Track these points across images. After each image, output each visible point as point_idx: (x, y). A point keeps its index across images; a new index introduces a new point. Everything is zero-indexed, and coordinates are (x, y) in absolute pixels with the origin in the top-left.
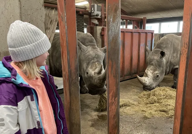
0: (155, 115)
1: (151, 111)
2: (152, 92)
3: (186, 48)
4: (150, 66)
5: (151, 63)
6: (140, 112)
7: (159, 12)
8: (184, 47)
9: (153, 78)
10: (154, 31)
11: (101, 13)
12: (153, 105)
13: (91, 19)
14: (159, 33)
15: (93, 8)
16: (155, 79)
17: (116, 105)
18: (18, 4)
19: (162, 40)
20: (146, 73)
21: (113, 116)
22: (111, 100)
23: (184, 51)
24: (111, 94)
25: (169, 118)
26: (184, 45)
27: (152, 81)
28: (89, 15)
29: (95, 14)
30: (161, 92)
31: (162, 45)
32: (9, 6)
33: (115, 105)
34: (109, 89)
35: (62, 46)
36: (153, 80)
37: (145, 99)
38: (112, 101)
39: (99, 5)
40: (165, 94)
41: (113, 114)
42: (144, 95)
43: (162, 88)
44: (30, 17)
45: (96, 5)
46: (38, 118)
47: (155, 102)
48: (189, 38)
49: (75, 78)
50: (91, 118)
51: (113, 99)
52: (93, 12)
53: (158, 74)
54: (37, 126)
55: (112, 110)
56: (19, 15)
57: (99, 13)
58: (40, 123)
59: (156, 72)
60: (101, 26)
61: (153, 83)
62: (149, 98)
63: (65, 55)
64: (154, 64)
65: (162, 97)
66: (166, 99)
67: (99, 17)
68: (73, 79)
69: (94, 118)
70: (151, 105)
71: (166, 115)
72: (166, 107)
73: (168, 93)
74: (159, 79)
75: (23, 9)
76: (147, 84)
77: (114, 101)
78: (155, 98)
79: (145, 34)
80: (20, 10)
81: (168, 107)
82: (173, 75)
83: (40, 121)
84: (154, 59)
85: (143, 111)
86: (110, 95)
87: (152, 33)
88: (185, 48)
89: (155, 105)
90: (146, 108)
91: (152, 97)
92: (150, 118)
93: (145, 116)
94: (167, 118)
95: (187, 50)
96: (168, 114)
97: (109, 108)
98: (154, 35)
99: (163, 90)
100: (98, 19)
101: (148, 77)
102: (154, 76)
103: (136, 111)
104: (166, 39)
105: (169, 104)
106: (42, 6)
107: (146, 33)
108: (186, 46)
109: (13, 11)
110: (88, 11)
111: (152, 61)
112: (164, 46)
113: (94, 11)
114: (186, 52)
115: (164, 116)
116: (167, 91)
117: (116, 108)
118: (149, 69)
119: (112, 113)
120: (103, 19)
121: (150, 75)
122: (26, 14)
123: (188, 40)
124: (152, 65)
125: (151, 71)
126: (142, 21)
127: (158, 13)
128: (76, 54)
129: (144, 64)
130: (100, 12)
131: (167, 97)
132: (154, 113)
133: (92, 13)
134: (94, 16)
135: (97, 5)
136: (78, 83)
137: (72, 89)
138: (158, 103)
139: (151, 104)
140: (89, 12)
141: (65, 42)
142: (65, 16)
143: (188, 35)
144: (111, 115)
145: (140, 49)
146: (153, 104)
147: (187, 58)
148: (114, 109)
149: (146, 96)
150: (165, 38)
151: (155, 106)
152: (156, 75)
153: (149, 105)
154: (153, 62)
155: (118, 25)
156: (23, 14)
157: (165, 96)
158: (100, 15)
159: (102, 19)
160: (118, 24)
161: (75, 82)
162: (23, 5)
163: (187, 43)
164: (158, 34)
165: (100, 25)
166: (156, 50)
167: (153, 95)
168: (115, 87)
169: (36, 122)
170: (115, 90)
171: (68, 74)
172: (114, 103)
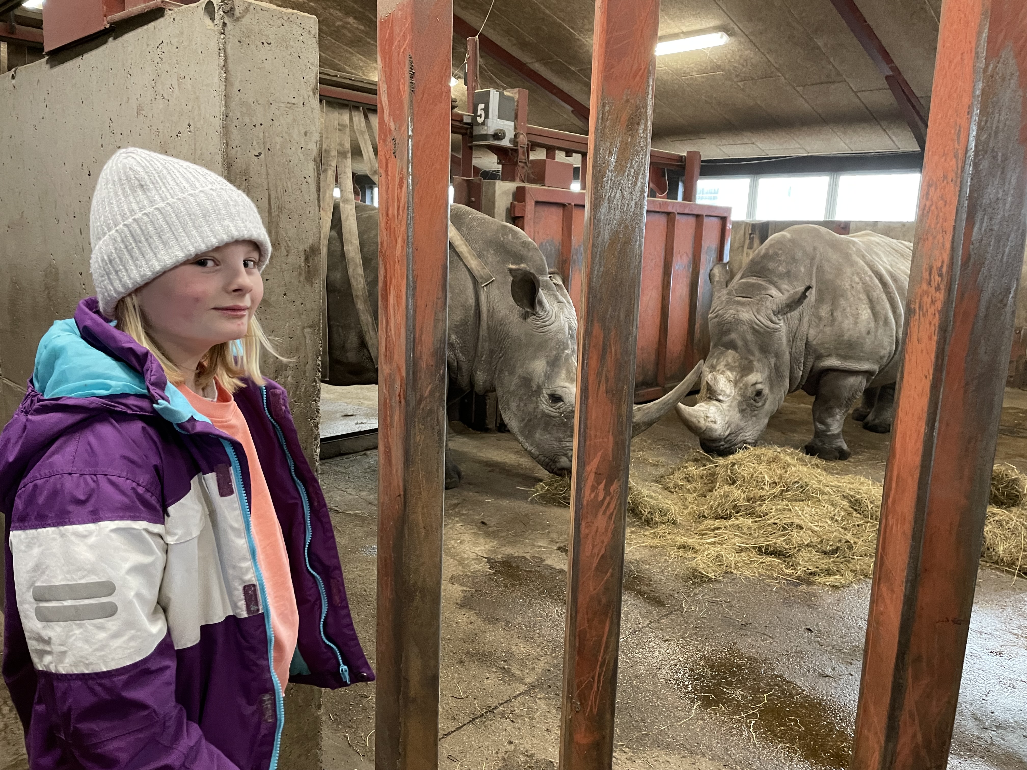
0: (737, 568)
1: (718, 548)
2: (723, 466)
3: (938, 289)
4: (722, 353)
5: (726, 339)
6: (674, 552)
7: (750, 134)
8: (929, 283)
9: (740, 404)
10: (729, 210)
11: (515, 128)
12: (730, 522)
13: (471, 148)
14: (749, 220)
15: (482, 106)
16: (749, 405)
17: (611, 515)
18: (216, 80)
19: (771, 246)
20: (711, 383)
21: (596, 561)
22: (592, 491)
23: (927, 300)
24: (592, 467)
25: (799, 584)
26: (926, 275)
27: (736, 416)
28: (463, 135)
29: (491, 132)
30: (762, 468)
31: (771, 265)
32: (176, 87)
33: (608, 513)
34: (588, 443)
35: (384, 257)
36: (742, 411)
37: (690, 498)
38: (597, 495)
39: (506, 93)
40: (781, 477)
41: (596, 550)
42: (687, 479)
43: (769, 452)
44: (261, 135)
45: (494, 96)
46: (248, 569)
47: (737, 509)
48: (953, 249)
49: (432, 393)
50: (459, 571)
51: (602, 486)
52: (480, 120)
53: (759, 386)
54: (244, 607)
55: (593, 533)
56: (217, 123)
57: (508, 127)
58: (259, 593)
59: (753, 378)
60: (513, 180)
61: (742, 424)
62: (711, 491)
63: (398, 297)
64: (740, 343)
65: (767, 490)
66: (785, 502)
67: (506, 143)
68: (422, 396)
69: (474, 572)
70: (717, 523)
71: (787, 571)
72: (784, 535)
73: (790, 475)
74: (764, 405)
75: (237, 99)
76: (719, 432)
77: (604, 498)
78: (736, 493)
79: (692, 220)
80: (226, 106)
81: (795, 534)
82: (813, 399)
83: (257, 583)
84: (738, 321)
85: (684, 547)
86: (588, 469)
87: (724, 220)
88: (933, 290)
89: (737, 522)
90: (700, 535)
91: (722, 489)
92: (716, 581)
93: (695, 570)
94: (790, 583)
95: (941, 296)
96: (794, 566)
97: (583, 525)
98: (729, 226)
99: (769, 463)
100: (501, 152)
101: (719, 401)
102: (743, 396)
103: (656, 547)
104: (790, 240)
105: (797, 521)
106: (311, 93)
107: (698, 216)
108: (938, 279)
109: (190, 107)
110: (462, 116)
111: (729, 331)
112: (782, 269)
113: (487, 116)
114: (939, 305)
115: (775, 575)
116: (789, 465)
117: (612, 526)
118: (721, 367)
119: (594, 546)
120: (520, 151)
121: (728, 392)
122: (247, 120)
123: (946, 258)
124: (732, 345)
125: (728, 373)
126: (683, 167)
127: (747, 137)
128: (440, 295)
129: (687, 346)
130: (512, 124)
131: (787, 491)
132: (731, 558)
133: (479, 124)
134: (485, 137)
135: (501, 95)
136: (440, 414)
137: (418, 438)
138: (751, 514)
139: (717, 518)
140: (467, 120)
141: (400, 241)
142: (409, 136)
143: (949, 237)
144: (588, 554)
145: (669, 283)
146: (727, 517)
147: (943, 330)
148: (602, 530)
149: (699, 485)
150: (784, 236)
151: (739, 528)
152: (750, 392)
153: (710, 523)
154: (733, 336)
155: (639, 184)
156: (236, 122)
157: (779, 489)
158: (510, 134)
159: (516, 151)
160: (637, 179)
161: (431, 411)
162: (237, 85)
163: (944, 270)
164: (747, 224)
165: (508, 175)
166: (745, 284)
167: (726, 482)
168: (611, 438)
169: (241, 588)
170: (610, 449)
171: (404, 374)
172: (606, 503)
